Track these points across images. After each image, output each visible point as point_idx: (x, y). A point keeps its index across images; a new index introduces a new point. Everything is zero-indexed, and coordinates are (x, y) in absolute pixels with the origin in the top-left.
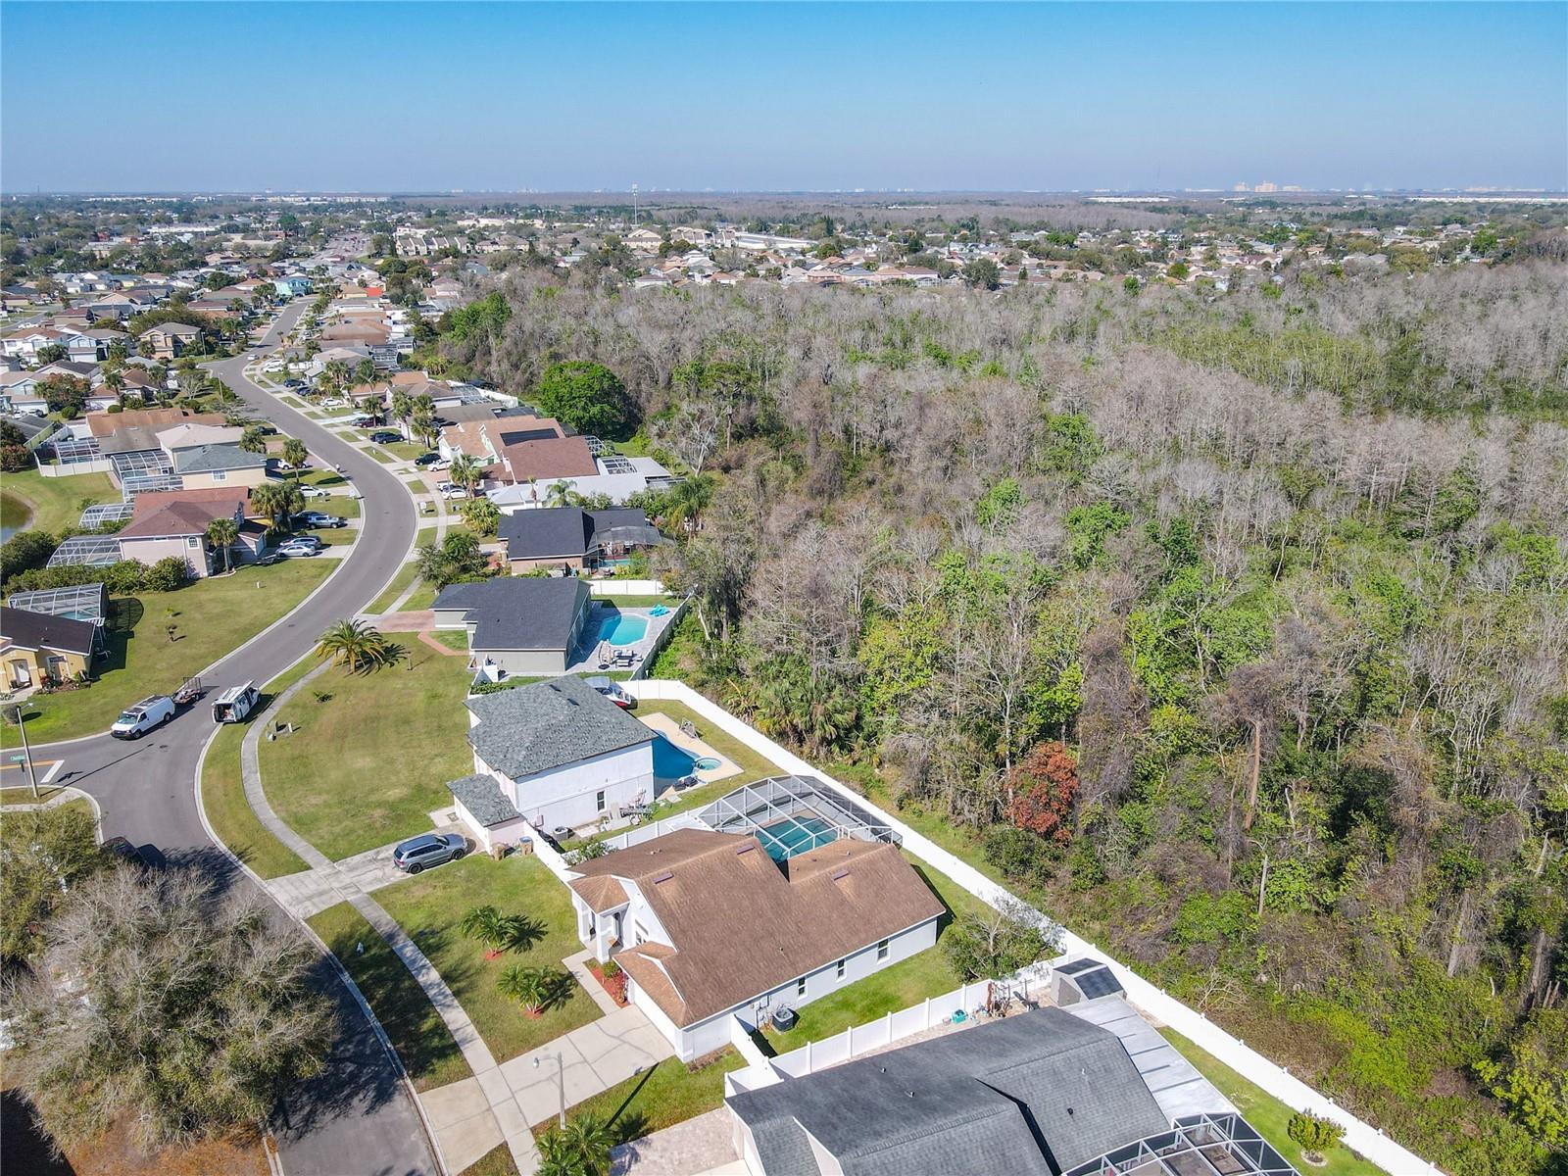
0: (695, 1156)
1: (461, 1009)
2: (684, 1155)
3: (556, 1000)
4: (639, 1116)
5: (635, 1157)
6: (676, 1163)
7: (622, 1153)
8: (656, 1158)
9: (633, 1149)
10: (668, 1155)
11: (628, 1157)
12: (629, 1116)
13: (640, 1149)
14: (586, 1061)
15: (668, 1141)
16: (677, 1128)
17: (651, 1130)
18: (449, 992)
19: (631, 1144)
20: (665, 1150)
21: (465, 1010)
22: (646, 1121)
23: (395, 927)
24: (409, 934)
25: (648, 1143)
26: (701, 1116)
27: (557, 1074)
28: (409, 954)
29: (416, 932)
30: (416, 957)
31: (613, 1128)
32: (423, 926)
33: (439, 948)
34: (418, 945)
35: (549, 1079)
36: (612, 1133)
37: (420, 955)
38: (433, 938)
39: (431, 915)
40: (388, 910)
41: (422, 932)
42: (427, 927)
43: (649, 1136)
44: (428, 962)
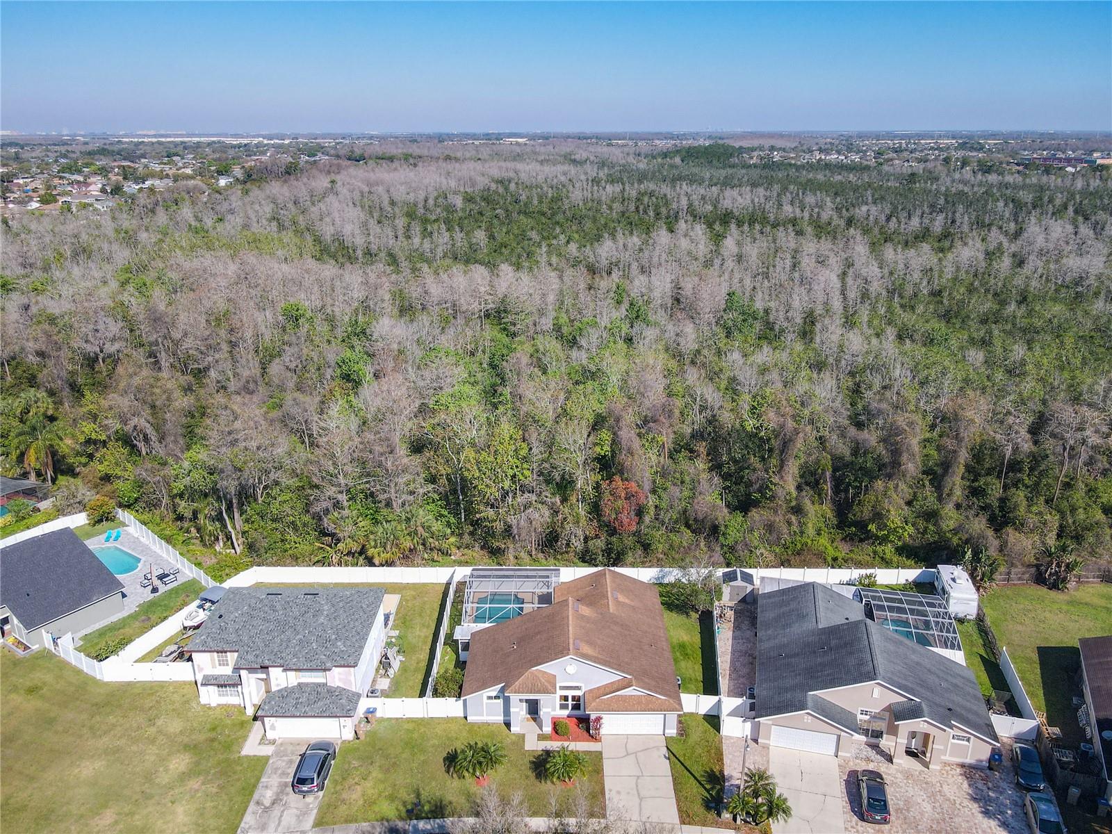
4: (706, 772)
9: (731, 785)
12: (702, 776)
13: (733, 782)
14: (638, 777)
16: (727, 760)
17: (722, 772)
19: (726, 784)
22: (712, 771)
23: (382, 824)
24: (401, 819)
25: (731, 777)
26: (724, 748)
27: (638, 794)
28: (429, 827)
29: (404, 814)
30: (438, 824)
31: (708, 787)
32: (401, 808)
33: (441, 807)
34: (422, 818)
35: (641, 799)
36: (712, 789)
37: (438, 821)
38: (423, 807)
39: (392, 798)
40: (356, 821)
41: (408, 811)
42: (405, 806)
43: (726, 774)
44: (451, 819)
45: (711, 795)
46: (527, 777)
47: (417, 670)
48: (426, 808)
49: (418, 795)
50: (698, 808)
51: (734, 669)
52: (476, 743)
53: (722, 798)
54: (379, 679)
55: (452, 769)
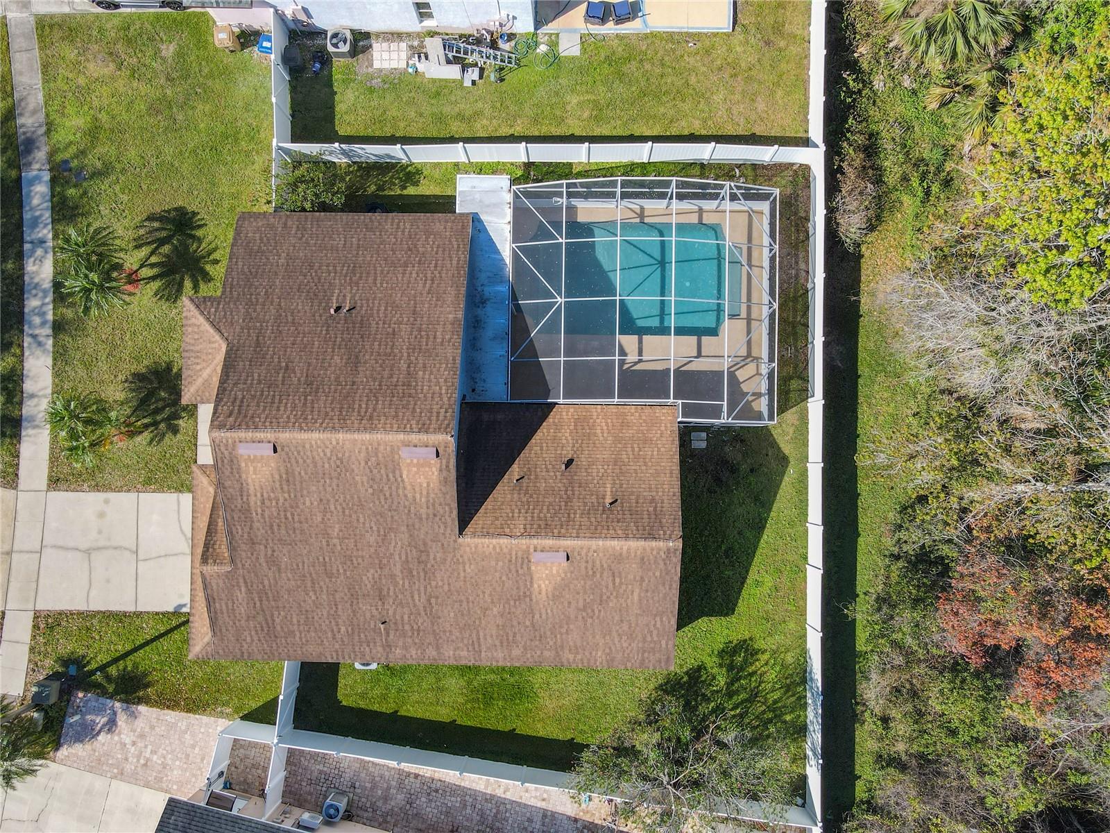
0: (164, 766)
1: (50, 362)
2: (155, 758)
3: (155, 424)
4: (145, 675)
5: (111, 724)
6: (142, 761)
7: (99, 711)
8: (128, 741)
9: (115, 713)
10: (140, 744)
11: (105, 720)
12: (136, 666)
13: (122, 719)
14: (135, 551)
15: (152, 728)
16: (171, 716)
17: (146, 701)
18: (50, 317)
19: (118, 704)
20: (142, 736)
21: (54, 364)
22: (147, 685)
23: (40, 126)
24: (51, 155)
25: (133, 716)
26: (205, 719)
27: (99, 549)
28: (35, 202)
29: (59, 157)
30: (41, 216)
31: (113, 671)
32: (73, 150)
33: (75, 215)
34: (52, 188)
35: (88, 552)
36: (108, 678)
37: (48, 214)
38: (75, 186)
39: (94, 132)
40: (45, 81)
41: (66, 162)
42: (76, 156)
43: (142, 708)
44: (50, 236)
45: (93, 672)
46: (138, 359)
47: (440, 119)
48: (71, 192)
49: (97, 174)
50: (67, 647)
51: (434, 789)
52: (216, 262)
53: (86, 690)
54: (403, 45)
55: (156, 225)
